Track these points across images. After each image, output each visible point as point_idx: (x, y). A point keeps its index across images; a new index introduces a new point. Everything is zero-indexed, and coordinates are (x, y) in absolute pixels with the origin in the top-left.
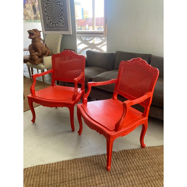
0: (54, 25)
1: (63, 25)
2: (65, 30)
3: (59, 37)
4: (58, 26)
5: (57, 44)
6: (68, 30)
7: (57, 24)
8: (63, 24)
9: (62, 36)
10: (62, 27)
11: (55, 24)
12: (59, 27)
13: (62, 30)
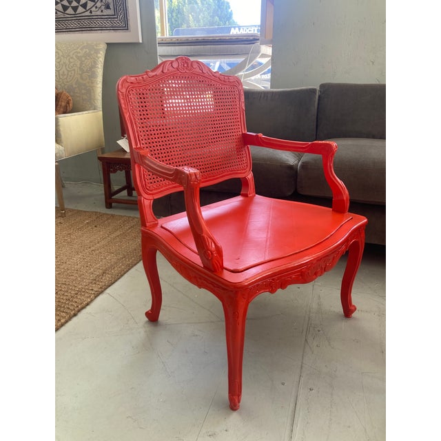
0: (70, 11)
1: (107, 12)
2: (115, 29)
3: (97, 52)
4: (88, 13)
5: (93, 75)
6: (126, 28)
7: (80, 9)
8: (108, 7)
9: (105, 46)
10: (101, 17)
11: (75, 9)
12: (90, 18)
13: (102, 29)
